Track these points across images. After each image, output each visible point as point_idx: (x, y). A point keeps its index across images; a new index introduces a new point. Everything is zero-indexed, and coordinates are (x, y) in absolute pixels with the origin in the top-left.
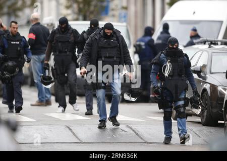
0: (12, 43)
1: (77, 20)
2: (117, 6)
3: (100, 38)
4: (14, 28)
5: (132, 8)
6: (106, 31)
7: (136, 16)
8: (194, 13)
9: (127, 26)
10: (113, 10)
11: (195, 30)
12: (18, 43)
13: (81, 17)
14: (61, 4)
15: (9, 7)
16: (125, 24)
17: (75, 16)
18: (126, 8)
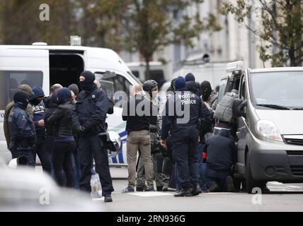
15: (176, 32)
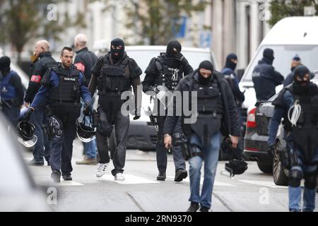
0: (66, 79)
1: (141, 43)
2: (196, 25)
3: (193, 84)
4: (67, 56)
5: (218, 28)
6: (202, 71)
7: (223, 39)
8: (305, 34)
9: (211, 53)
10: (191, 30)
11: (297, 59)
12: (74, 80)
13: (147, 40)
14: (120, 22)
16: (208, 50)
17: (139, 39)
18: (210, 28)
